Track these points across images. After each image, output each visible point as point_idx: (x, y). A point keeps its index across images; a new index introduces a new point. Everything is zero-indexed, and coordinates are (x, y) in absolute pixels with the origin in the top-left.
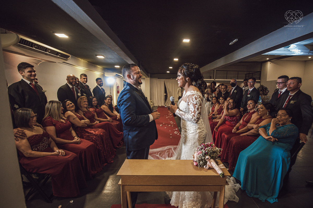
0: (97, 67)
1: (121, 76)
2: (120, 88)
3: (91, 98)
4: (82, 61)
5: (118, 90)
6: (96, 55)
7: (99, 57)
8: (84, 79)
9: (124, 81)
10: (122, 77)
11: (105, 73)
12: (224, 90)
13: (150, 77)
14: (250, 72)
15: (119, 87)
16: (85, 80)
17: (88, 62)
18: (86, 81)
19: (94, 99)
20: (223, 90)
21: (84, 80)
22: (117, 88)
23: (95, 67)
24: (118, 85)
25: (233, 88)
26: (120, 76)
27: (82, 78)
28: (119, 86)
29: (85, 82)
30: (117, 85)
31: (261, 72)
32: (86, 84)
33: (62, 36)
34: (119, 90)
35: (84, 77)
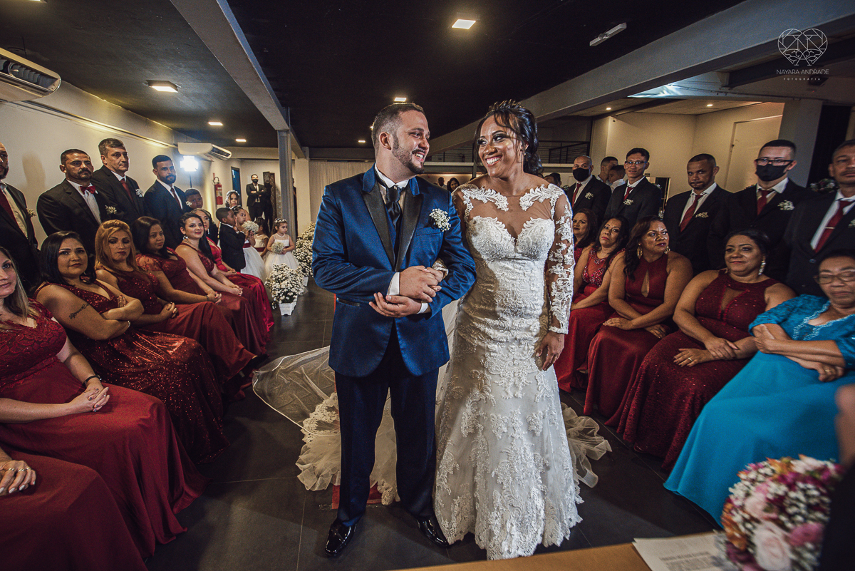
0: (154, 125)
1: (228, 155)
2: (223, 188)
3: (142, 221)
4: (103, 104)
5: (218, 195)
6: (150, 83)
7: (158, 88)
8: (117, 155)
9: (233, 168)
10: (229, 157)
11: (179, 144)
13: (308, 158)
14: (564, 144)
15: (220, 186)
16: (122, 158)
17: (123, 110)
19: (153, 227)
22: (216, 189)
23: (148, 124)
24: (216, 179)
25: (581, 185)
26: (222, 153)
27: (109, 154)
28: (221, 183)
29: (121, 168)
30: (216, 181)
31: (589, 143)
32: (126, 174)
34: (221, 194)
35: (116, 150)
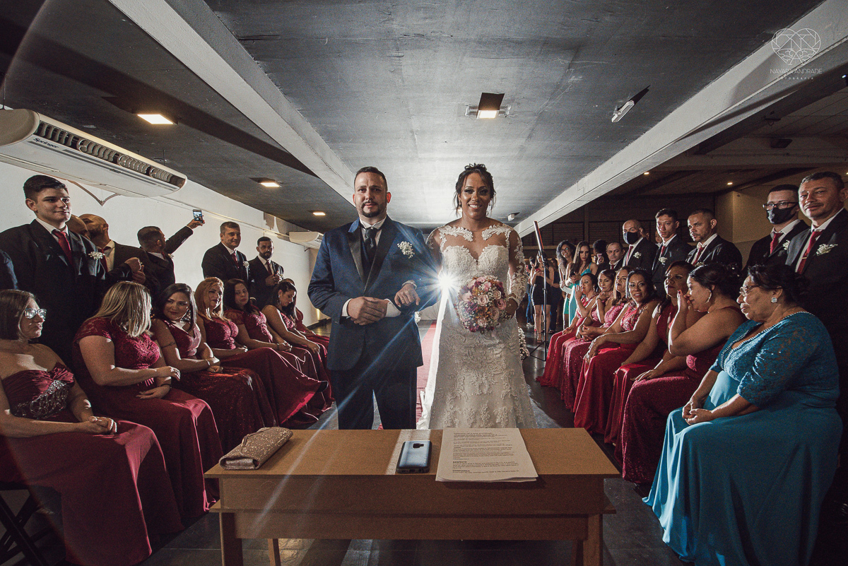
6: (260, 181)
8: (232, 234)
11: (290, 233)
12: (617, 254)
18: (238, 242)
19: (238, 285)
20: (614, 254)
21: (230, 238)
25: (632, 247)
27: (227, 233)
29: (233, 244)
32: (236, 249)
33: (156, 119)
35: (233, 230)
